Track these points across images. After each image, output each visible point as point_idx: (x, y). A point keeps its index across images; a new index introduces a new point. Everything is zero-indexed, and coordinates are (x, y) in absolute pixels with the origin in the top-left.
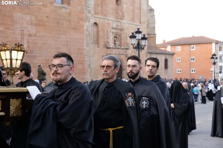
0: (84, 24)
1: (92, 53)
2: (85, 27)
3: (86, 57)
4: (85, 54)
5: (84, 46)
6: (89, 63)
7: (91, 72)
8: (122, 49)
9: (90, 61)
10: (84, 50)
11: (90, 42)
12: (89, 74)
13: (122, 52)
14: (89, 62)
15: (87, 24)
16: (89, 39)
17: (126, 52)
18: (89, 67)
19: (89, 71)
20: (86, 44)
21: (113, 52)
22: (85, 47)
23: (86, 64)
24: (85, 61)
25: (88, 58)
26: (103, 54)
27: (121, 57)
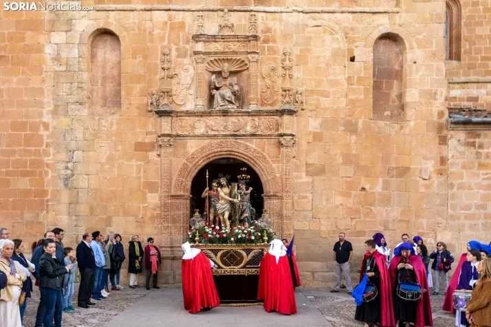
0: (42, 39)
1: (80, 136)
2: (48, 50)
3: (51, 150)
4: (45, 140)
5: (41, 115)
6: (69, 172)
7: (74, 202)
8: (249, 114)
9: (70, 165)
10: (42, 128)
11: (72, 99)
12: (63, 208)
13: (248, 128)
14: (67, 168)
15: (59, 37)
16: (66, 87)
17: (278, 126)
18: (66, 185)
19: (65, 197)
20: (52, 108)
21: (193, 127)
22: (47, 118)
23: (50, 175)
24: (48, 166)
25: (63, 156)
26: (140, 140)
27: (247, 147)
